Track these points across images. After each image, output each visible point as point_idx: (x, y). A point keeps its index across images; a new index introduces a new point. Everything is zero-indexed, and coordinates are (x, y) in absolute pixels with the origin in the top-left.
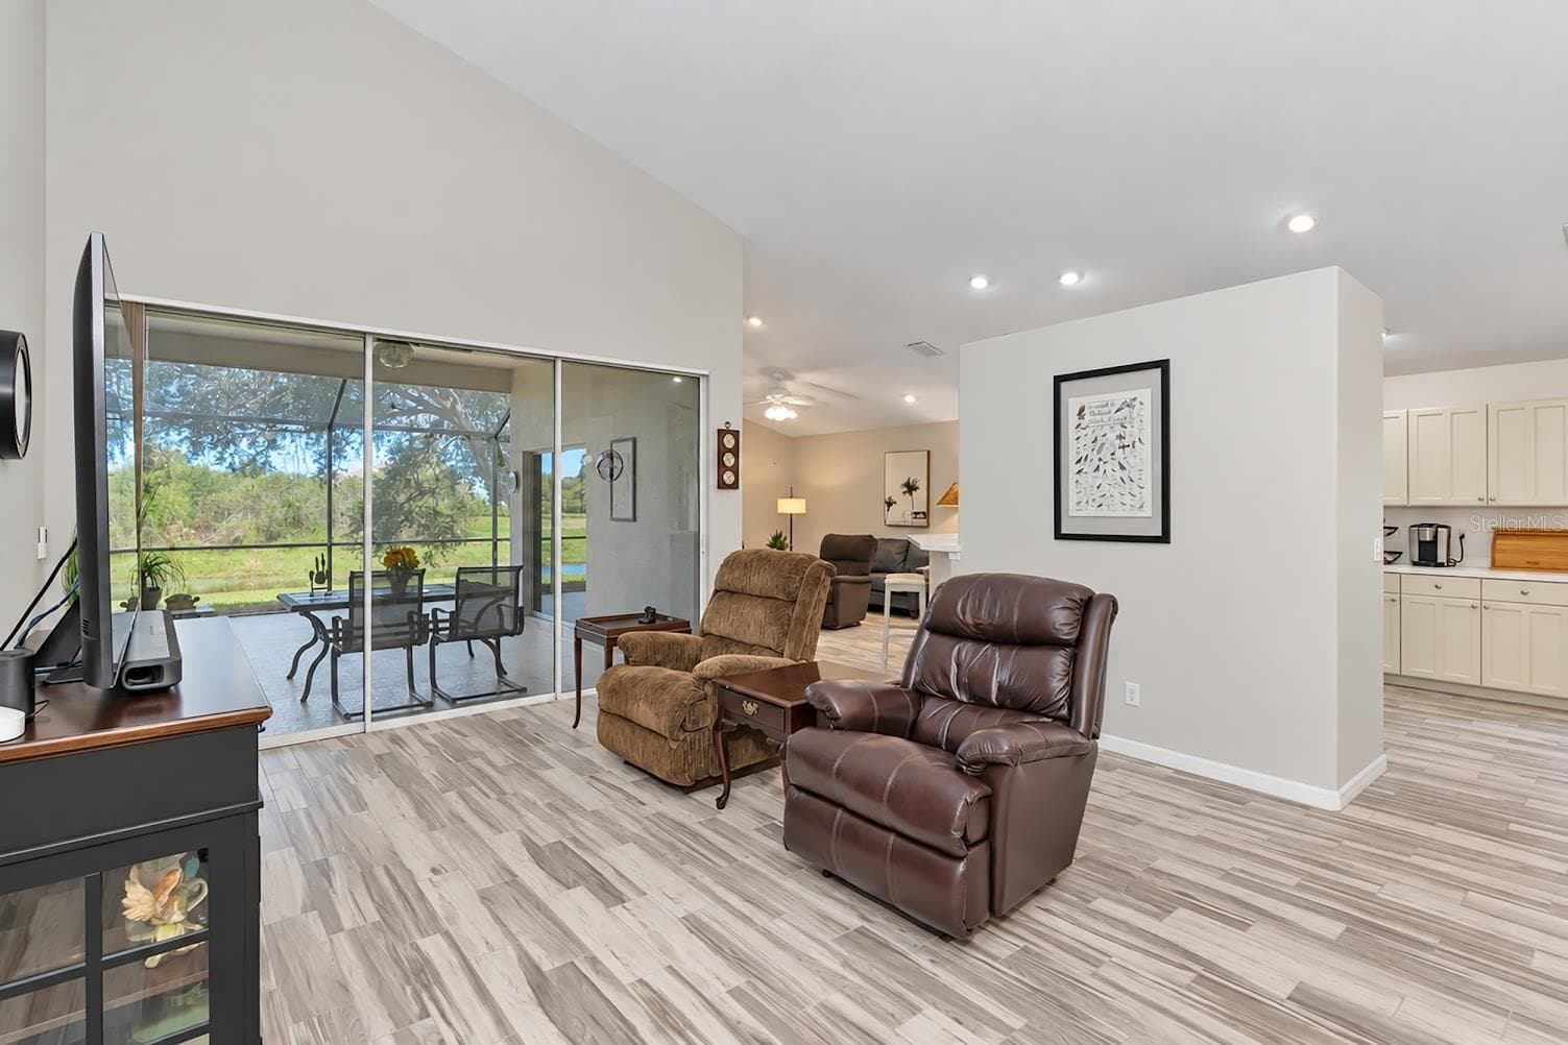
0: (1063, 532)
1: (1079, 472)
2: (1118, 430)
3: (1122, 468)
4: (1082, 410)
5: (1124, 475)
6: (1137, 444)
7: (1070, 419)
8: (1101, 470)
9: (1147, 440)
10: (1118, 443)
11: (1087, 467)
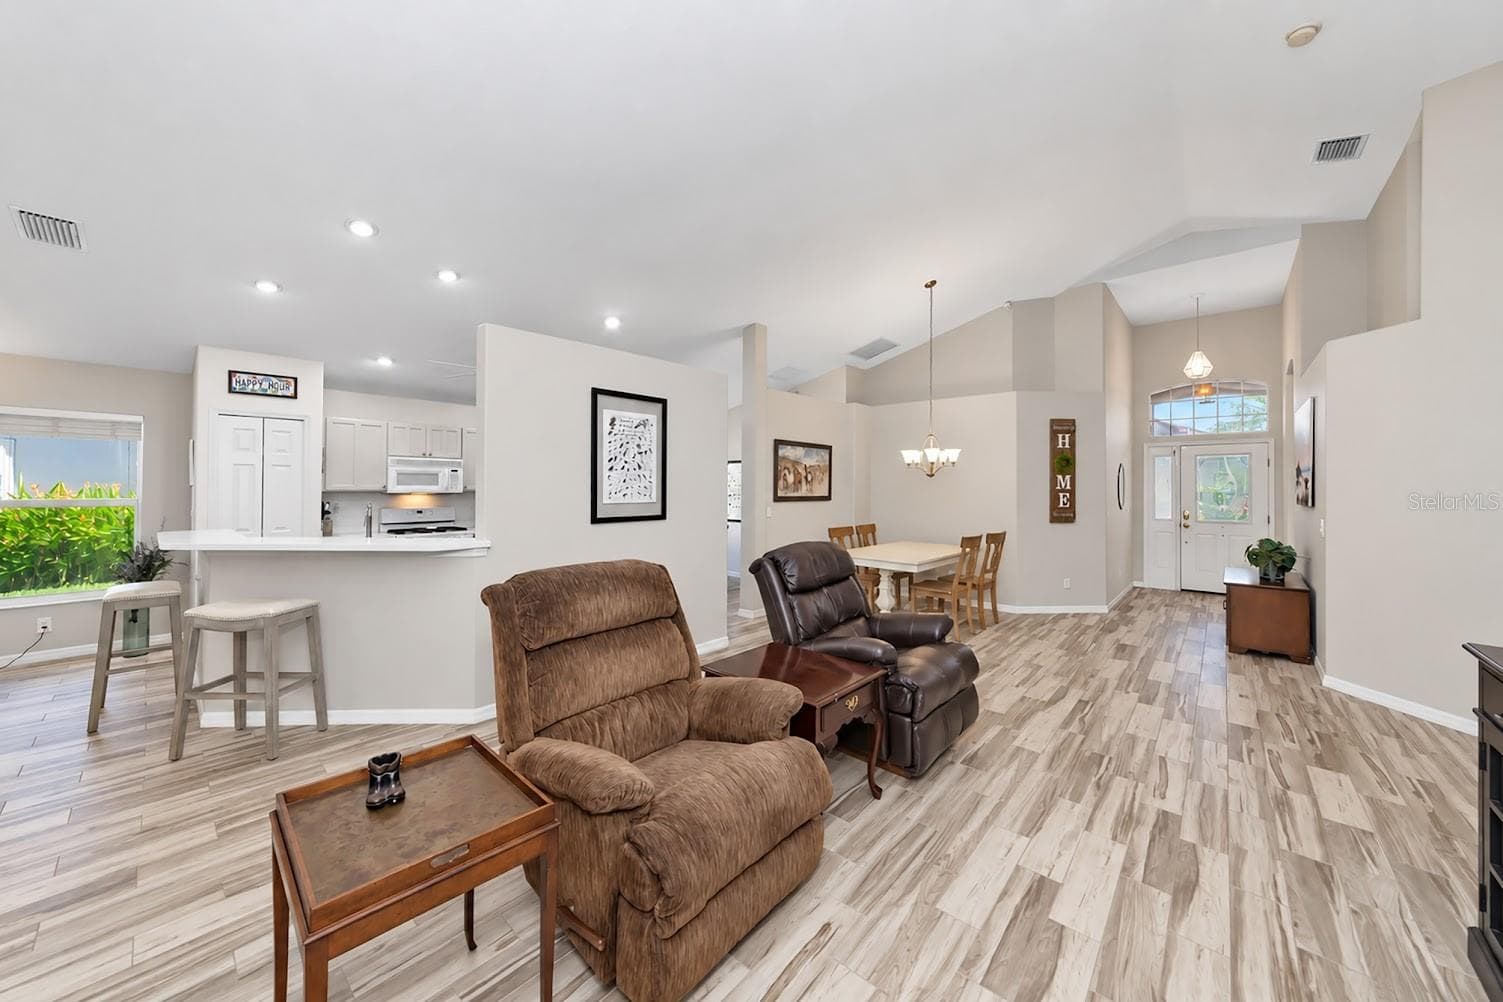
0: (598, 516)
1: (611, 469)
2: (637, 441)
3: (640, 467)
4: (613, 420)
5: (641, 472)
6: (648, 452)
7: (604, 426)
8: (626, 469)
9: (654, 450)
10: (637, 449)
11: (618, 465)
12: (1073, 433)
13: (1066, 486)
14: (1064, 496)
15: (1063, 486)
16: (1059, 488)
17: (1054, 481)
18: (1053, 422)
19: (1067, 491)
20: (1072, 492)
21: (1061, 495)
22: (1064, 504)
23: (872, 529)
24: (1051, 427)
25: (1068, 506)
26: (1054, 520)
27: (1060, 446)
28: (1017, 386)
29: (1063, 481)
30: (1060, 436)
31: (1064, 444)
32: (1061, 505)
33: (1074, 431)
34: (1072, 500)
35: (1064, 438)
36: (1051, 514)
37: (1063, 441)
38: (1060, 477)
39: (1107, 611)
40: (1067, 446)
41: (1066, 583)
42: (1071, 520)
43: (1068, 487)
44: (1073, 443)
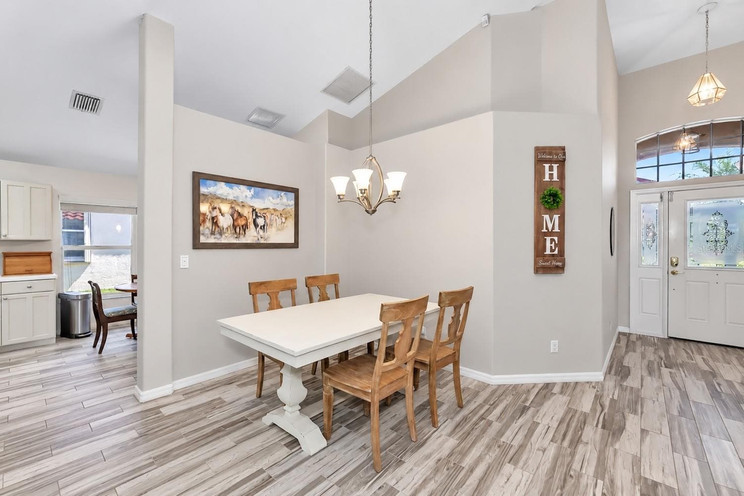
12: (562, 163)
13: (553, 228)
14: (552, 240)
15: (550, 226)
16: (544, 230)
17: (539, 224)
18: (538, 150)
19: (556, 234)
20: (561, 235)
21: (548, 239)
22: (552, 250)
23: (334, 279)
24: (536, 156)
25: (556, 252)
26: (539, 269)
27: (547, 178)
28: (495, 107)
29: (551, 222)
30: (547, 166)
31: (551, 175)
32: (548, 252)
33: (564, 160)
34: (561, 245)
35: (551, 169)
36: (536, 262)
37: (551, 173)
38: (546, 217)
39: (601, 378)
40: (555, 178)
41: (554, 346)
42: (559, 269)
43: (557, 229)
44: (562, 175)
